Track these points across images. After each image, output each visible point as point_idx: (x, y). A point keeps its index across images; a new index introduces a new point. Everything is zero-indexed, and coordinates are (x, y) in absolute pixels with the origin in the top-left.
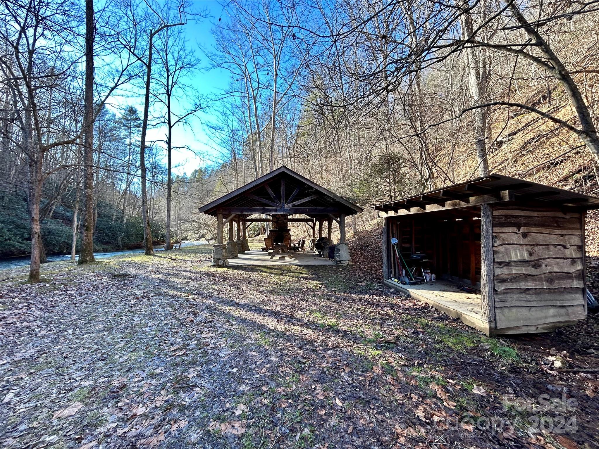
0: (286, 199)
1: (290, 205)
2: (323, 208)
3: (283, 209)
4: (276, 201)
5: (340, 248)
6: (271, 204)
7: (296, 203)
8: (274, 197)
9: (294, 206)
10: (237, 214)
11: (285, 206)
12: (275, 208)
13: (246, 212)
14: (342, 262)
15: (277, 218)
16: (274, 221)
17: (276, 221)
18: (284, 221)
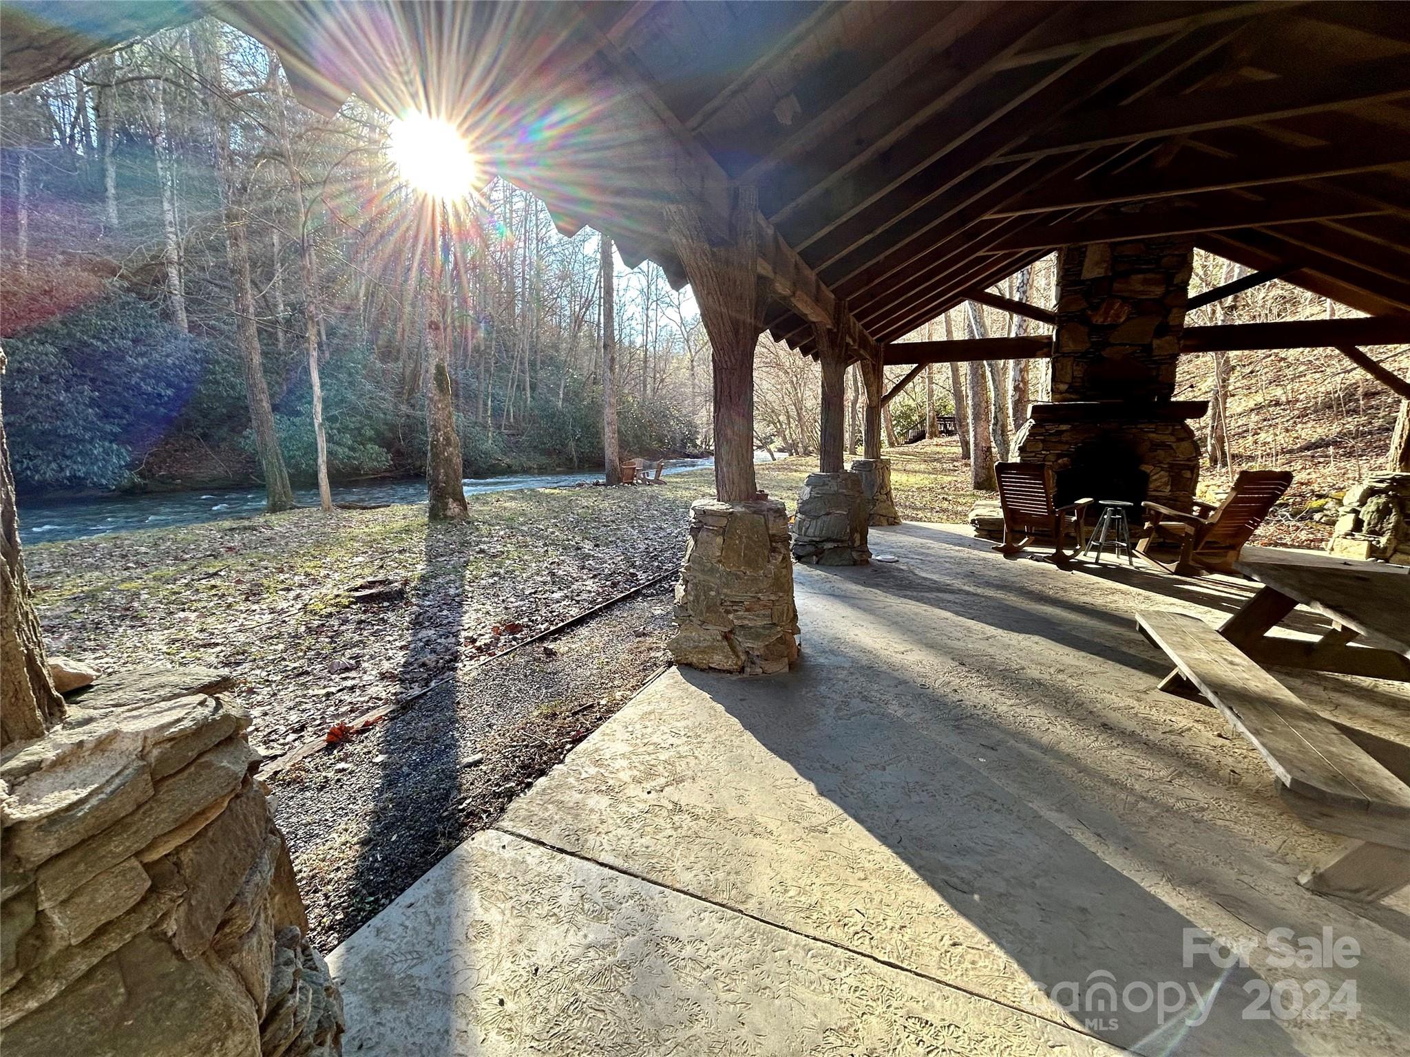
15: (1096, 329)
16: (1070, 347)
17: (1081, 348)
18: (1148, 349)
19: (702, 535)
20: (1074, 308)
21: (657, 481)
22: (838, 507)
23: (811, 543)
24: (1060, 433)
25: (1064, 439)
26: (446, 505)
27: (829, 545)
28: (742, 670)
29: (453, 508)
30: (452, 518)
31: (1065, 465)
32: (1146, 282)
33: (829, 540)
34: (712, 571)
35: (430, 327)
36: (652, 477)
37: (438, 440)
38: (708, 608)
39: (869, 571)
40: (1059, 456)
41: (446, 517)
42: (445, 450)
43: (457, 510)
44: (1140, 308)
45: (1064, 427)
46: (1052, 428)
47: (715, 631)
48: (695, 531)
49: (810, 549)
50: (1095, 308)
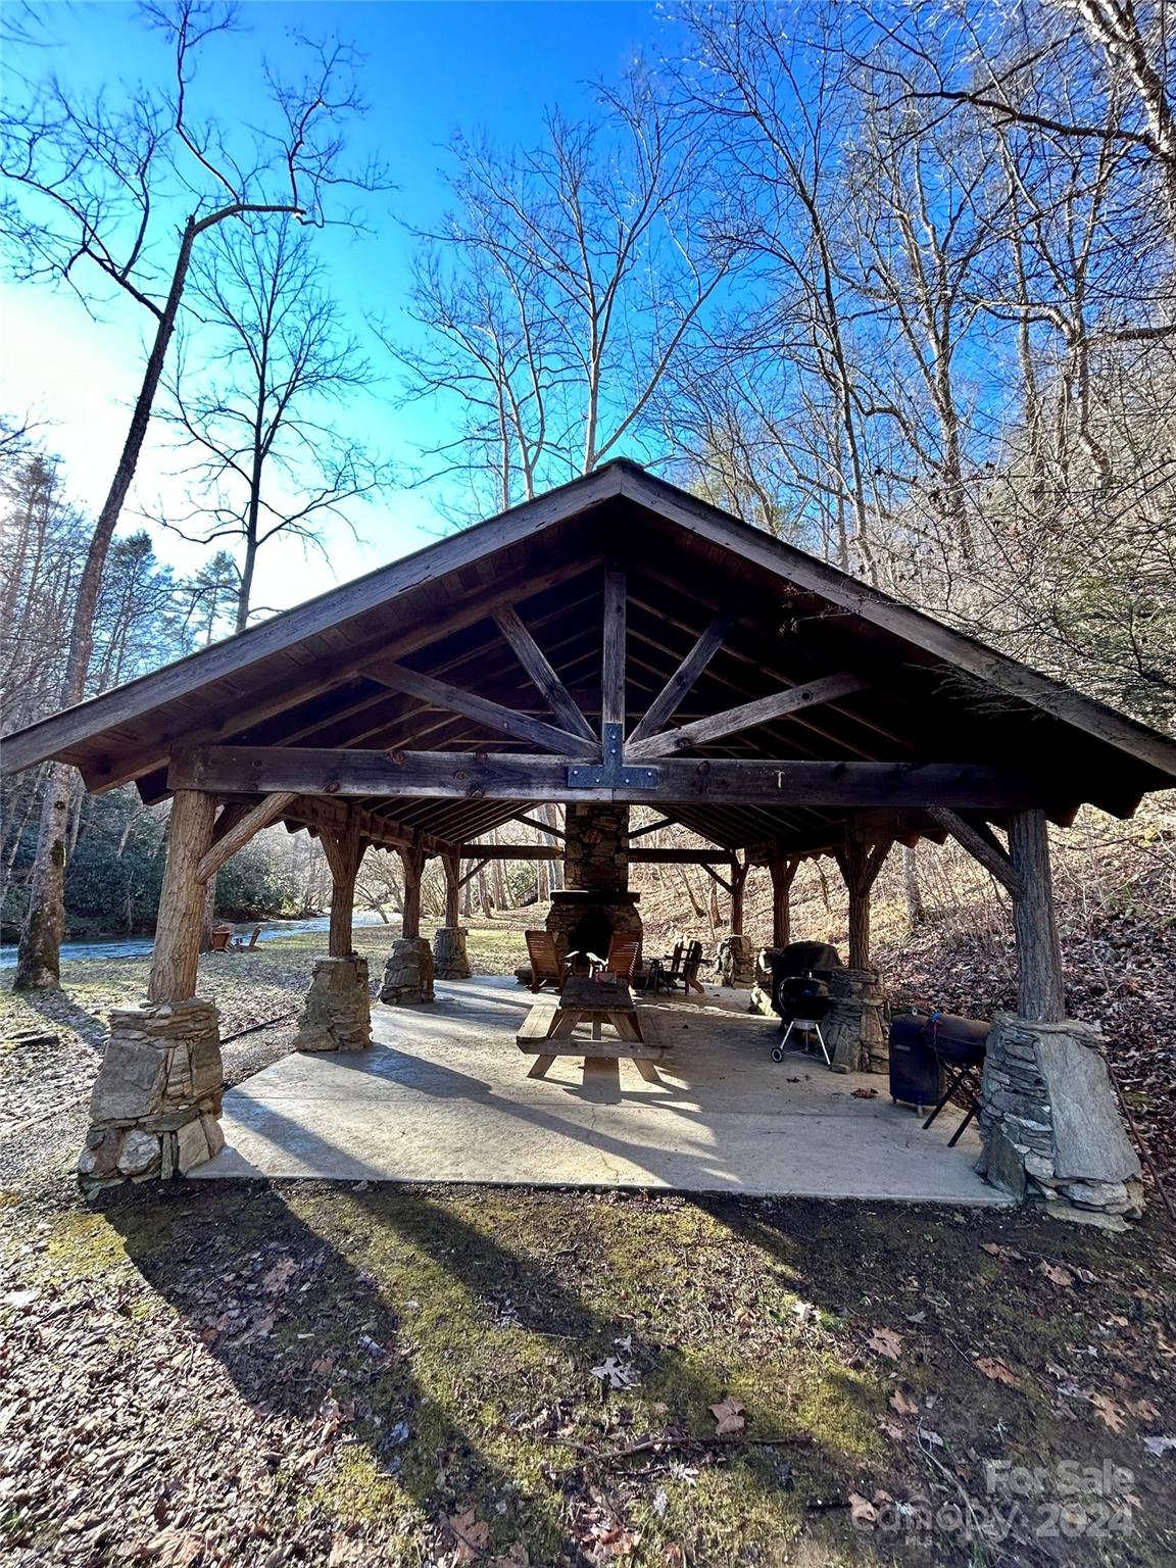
0: (637, 702)
1: (663, 743)
2: (889, 766)
3: (610, 766)
4: (563, 712)
5: (1050, 1075)
6: (534, 735)
7: (704, 729)
8: (551, 687)
9: (687, 748)
10: (301, 798)
11: (628, 749)
12: (553, 760)
13: (359, 779)
14: (1078, 1193)
15: (585, 845)
16: (572, 856)
17: (580, 856)
18: (612, 859)
19: (320, 975)
20: (572, 832)
21: (252, 948)
22: (413, 963)
23: (392, 989)
24: (568, 910)
25: (571, 913)
26: (38, 976)
27: (405, 990)
28: (337, 1049)
29: (47, 976)
30: (44, 987)
31: (572, 932)
32: (607, 821)
33: (405, 986)
34: (324, 994)
35: (56, 806)
36: (246, 943)
37: (42, 910)
38: (320, 1015)
39: (432, 1005)
40: (569, 925)
41: (36, 987)
42: (48, 920)
43: (50, 979)
44: (606, 835)
45: (571, 906)
46: (564, 907)
47: (323, 1028)
48: (315, 973)
49: (392, 993)
50: (584, 833)
